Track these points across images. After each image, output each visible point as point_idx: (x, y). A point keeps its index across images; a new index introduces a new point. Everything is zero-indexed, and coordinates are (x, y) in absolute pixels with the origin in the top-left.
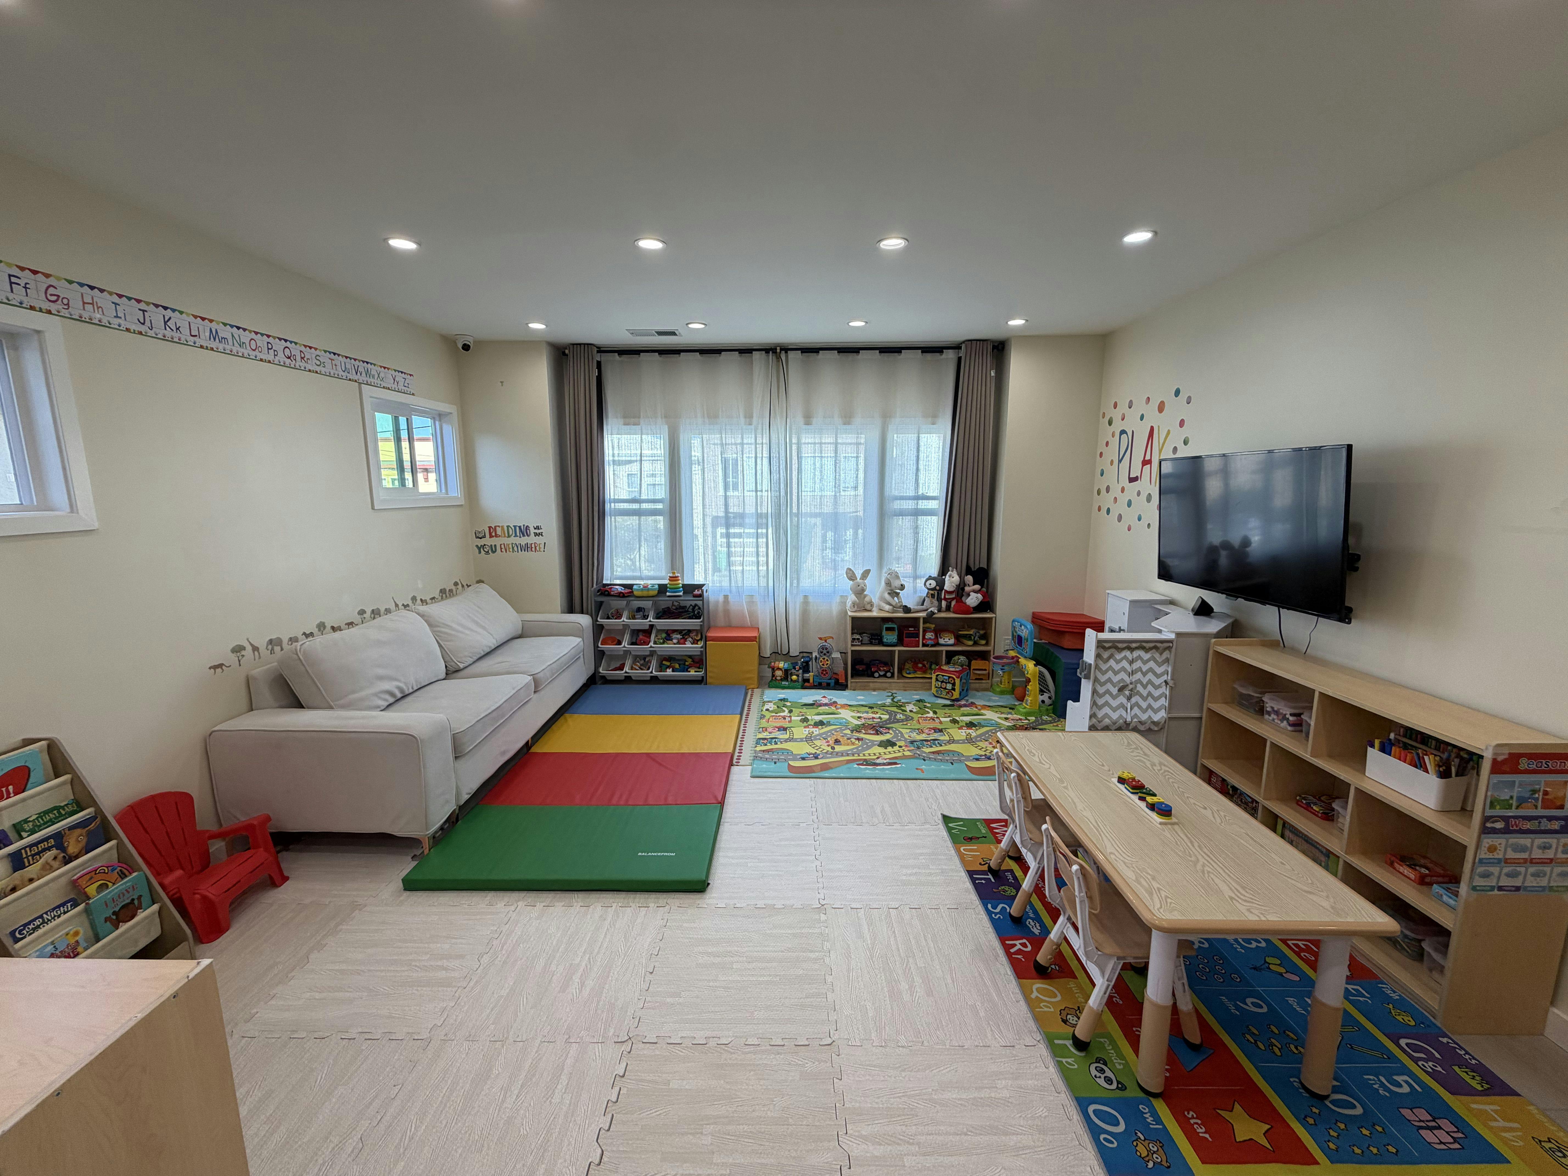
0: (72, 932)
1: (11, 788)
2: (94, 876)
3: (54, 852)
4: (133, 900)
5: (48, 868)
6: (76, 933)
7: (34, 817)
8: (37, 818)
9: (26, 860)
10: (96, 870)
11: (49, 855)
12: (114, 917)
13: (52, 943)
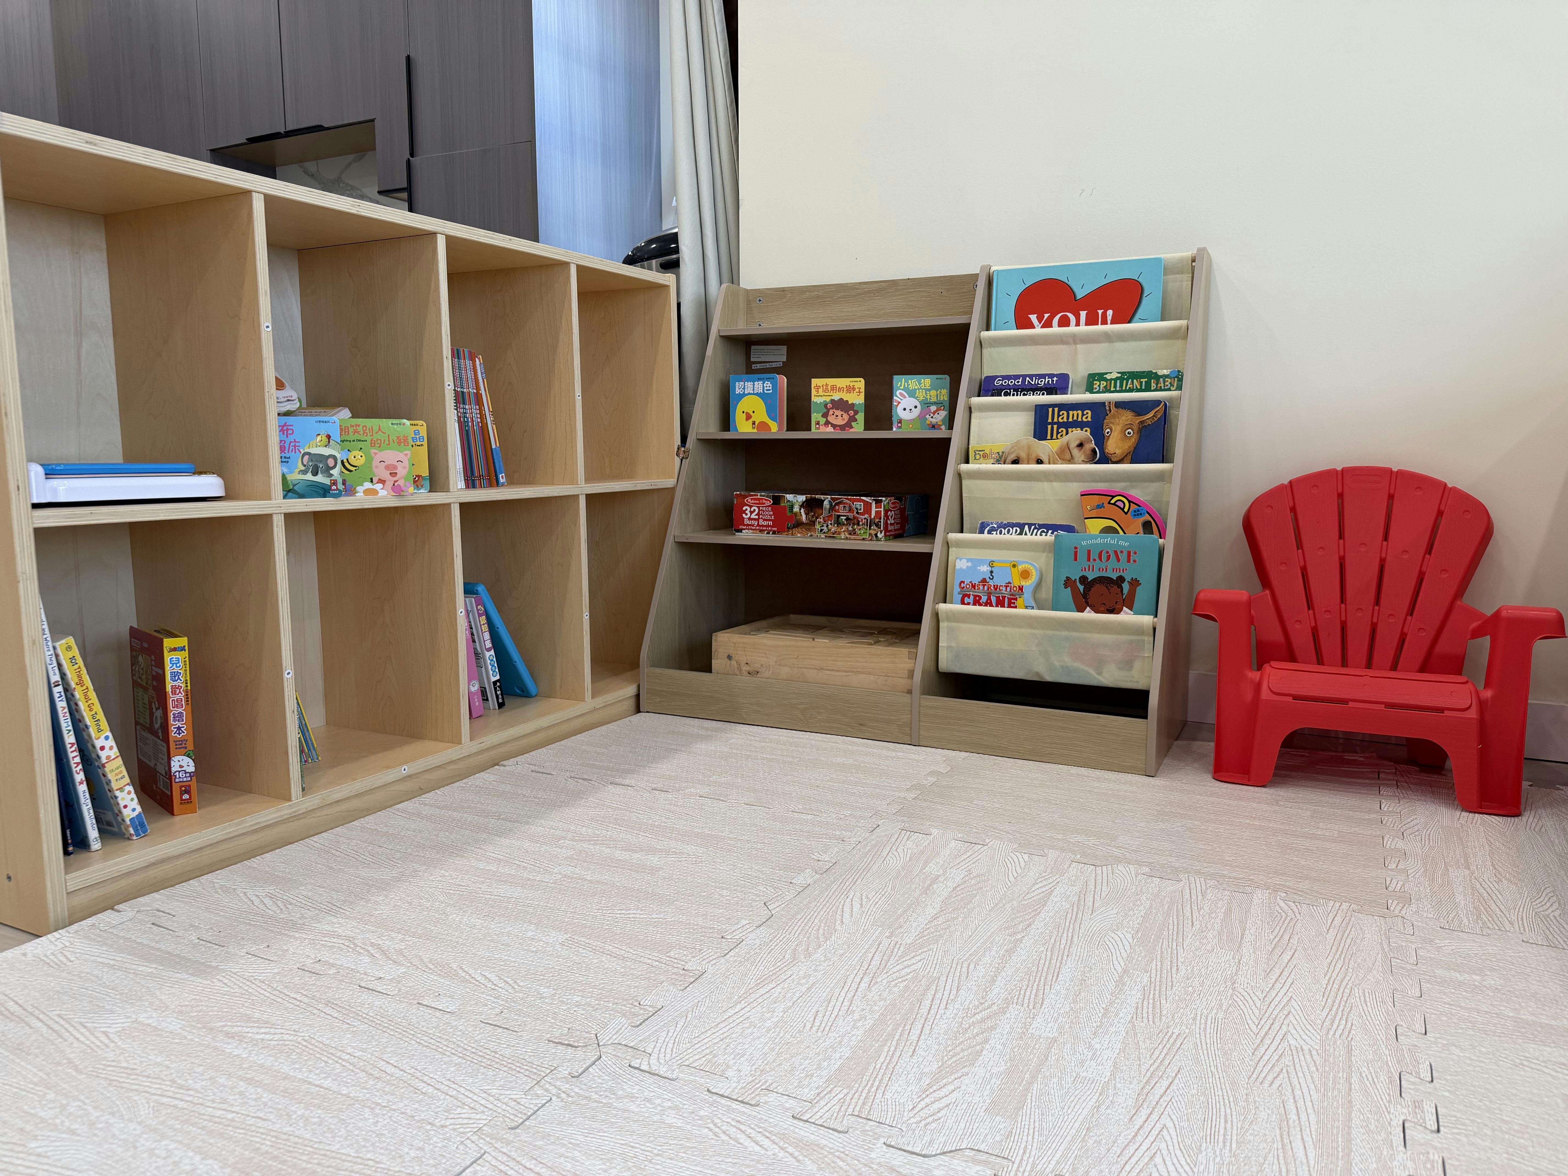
0: (1021, 567)
1: (1110, 313)
2: (1106, 504)
3: (1086, 433)
4: (1121, 579)
5: (1065, 456)
6: (1025, 574)
7: (1115, 375)
8: (1117, 378)
9: (1049, 427)
10: (1113, 497)
11: (1077, 434)
12: (1081, 588)
13: (991, 564)
